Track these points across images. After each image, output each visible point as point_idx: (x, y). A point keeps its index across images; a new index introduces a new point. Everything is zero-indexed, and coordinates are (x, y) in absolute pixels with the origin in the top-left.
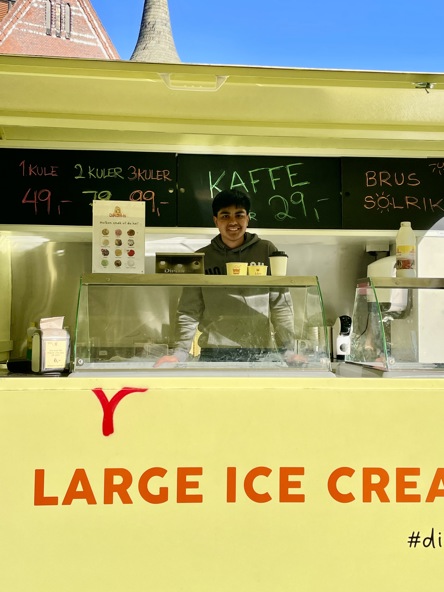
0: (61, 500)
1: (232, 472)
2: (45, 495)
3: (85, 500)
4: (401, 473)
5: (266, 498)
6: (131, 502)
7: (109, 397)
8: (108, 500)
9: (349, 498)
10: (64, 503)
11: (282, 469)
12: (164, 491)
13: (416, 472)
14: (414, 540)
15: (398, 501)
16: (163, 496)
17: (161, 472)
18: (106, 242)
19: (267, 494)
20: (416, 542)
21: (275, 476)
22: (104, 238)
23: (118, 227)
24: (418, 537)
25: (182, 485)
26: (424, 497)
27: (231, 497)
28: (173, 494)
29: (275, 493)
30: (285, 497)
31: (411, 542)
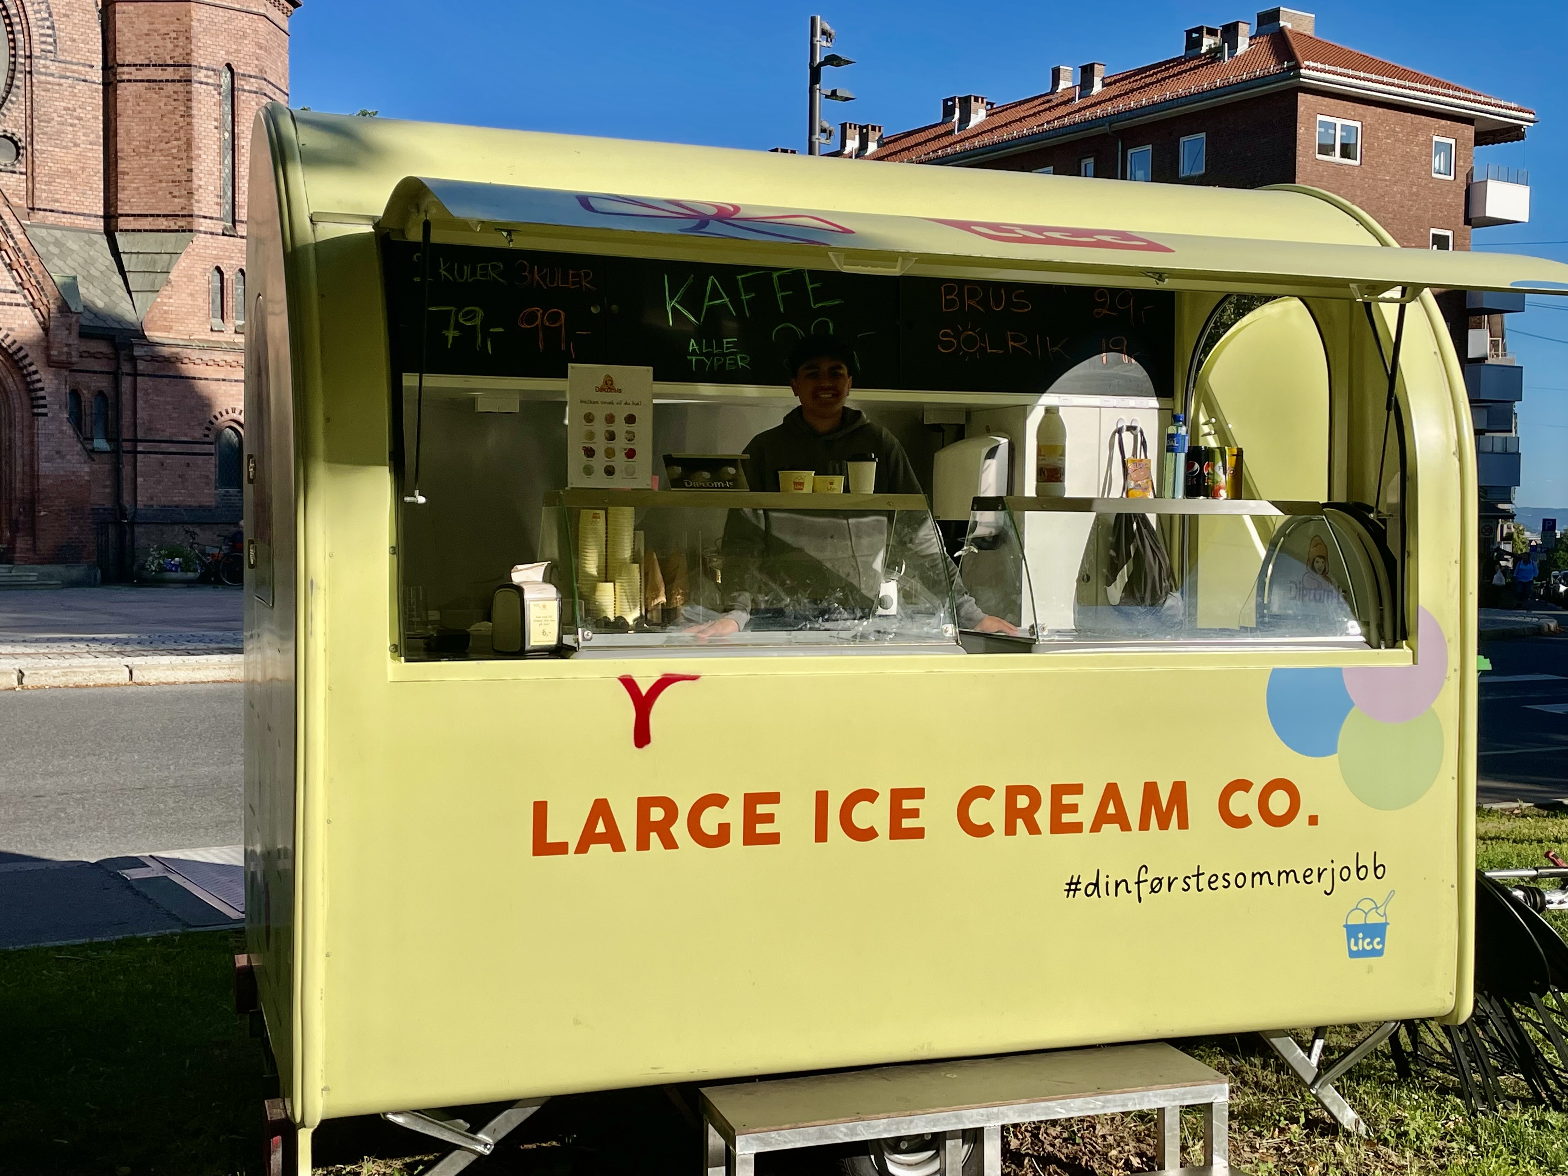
0: (572, 847)
1: (822, 798)
2: (548, 841)
3: (608, 846)
4: (1058, 791)
5: (870, 834)
6: (676, 847)
7: (644, 690)
8: (643, 844)
9: (985, 830)
10: (577, 852)
11: (893, 791)
12: (725, 828)
13: (1077, 789)
14: (1073, 887)
15: (1052, 832)
16: (723, 836)
17: (719, 801)
18: (591, 436)
19: (872, 828)
20: (1075, 890)
21: (884, 802)
22: (586, 427)
23: (609, 409)
24: (1078, 883)
25: (751, 818)
26: (1087, 826)
27: (821, 835)
28: (737, 833)
29: (883, 828)
30: (897, 832)
31: (1069, 891)
